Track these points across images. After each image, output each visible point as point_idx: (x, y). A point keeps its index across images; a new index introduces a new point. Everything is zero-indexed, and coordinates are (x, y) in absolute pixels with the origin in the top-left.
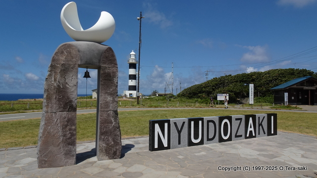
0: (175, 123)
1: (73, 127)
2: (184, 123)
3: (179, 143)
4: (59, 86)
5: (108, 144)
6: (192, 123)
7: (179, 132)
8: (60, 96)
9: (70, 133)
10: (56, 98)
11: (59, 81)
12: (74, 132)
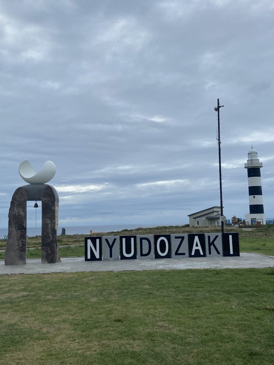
0: (107, 240)
1: (24, 240)
2: (115, 240)
3: (111, 256)
4: (15, 214)
5: (47, 253)
6: (124, 240)
7: (111, 247)
8: (16, 221)
9: (22, 244)
10: (13, 222)
11: (15, 211)
12: (25, 244)
